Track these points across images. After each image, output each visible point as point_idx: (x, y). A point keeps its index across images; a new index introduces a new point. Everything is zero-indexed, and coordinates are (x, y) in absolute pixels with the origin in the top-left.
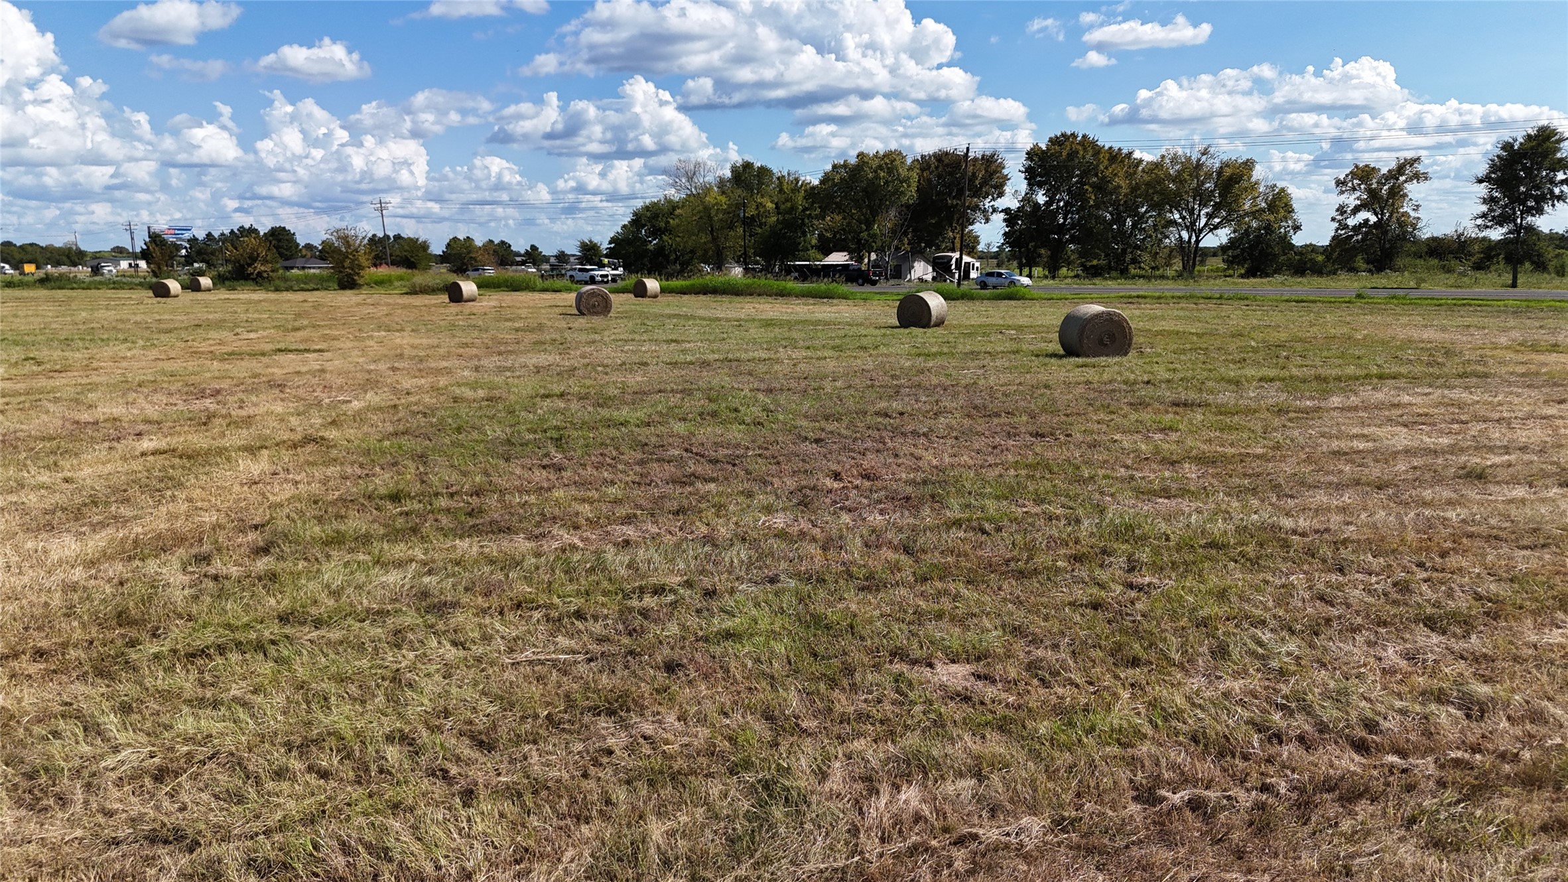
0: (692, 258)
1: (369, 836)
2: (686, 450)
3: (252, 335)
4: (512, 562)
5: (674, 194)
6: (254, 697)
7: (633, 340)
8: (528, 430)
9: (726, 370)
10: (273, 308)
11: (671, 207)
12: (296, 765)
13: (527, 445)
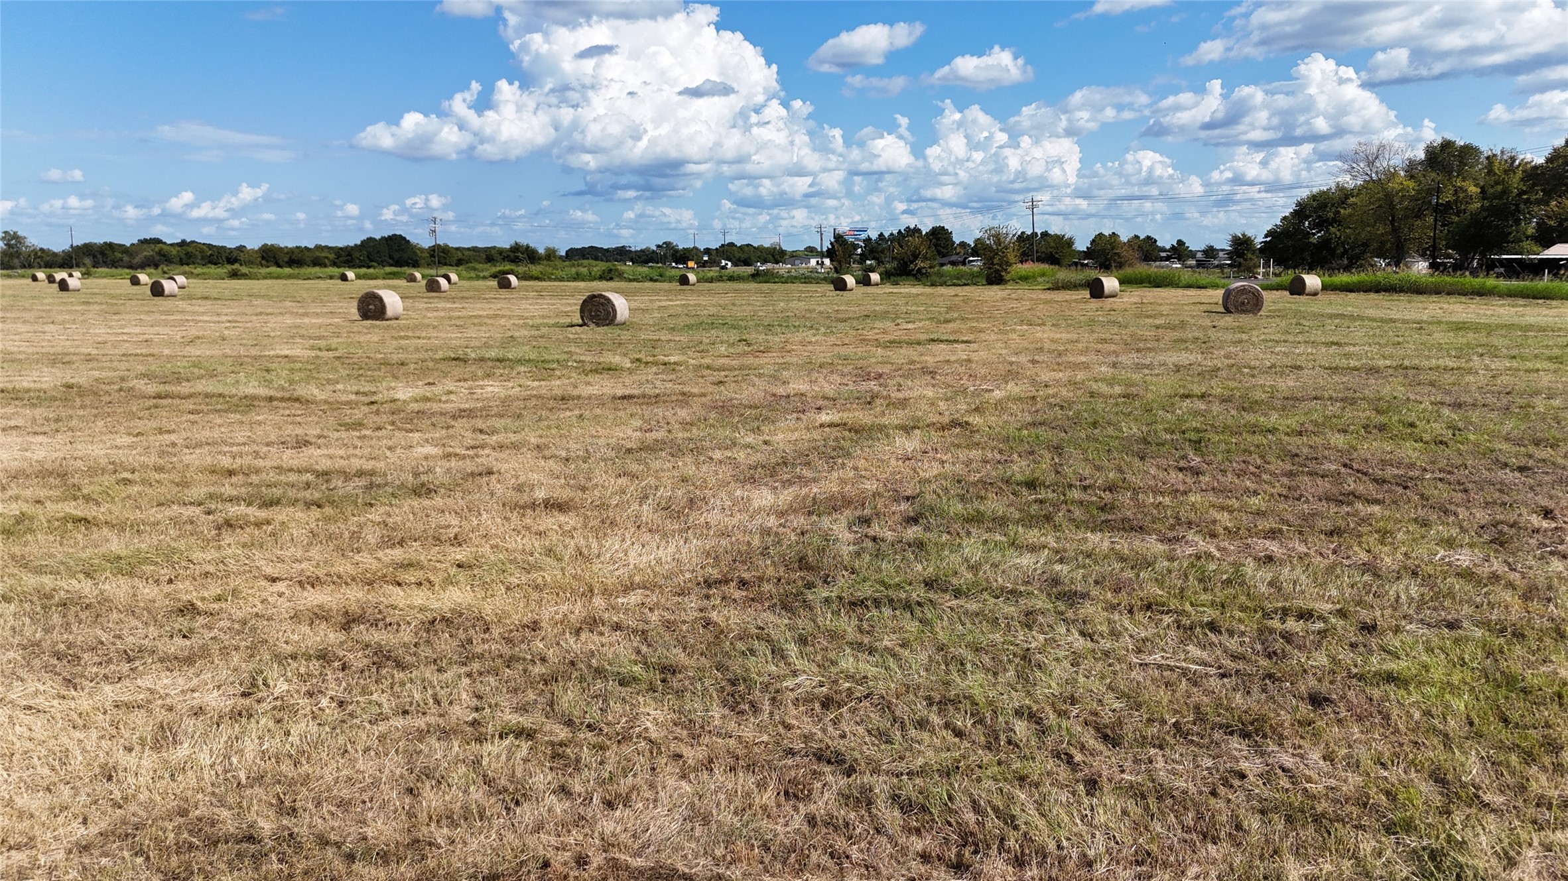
0: (1364, 252)
1: (998, 802)
2: (1345, 466)
3: (910, 326)
4: (1144, 563)
5: (1348, 181)
6: (902, 651)
7: (1285, 341)
8: (1165, 430)
9: (1401, 379)
10: (928, 301)
11: (1344, 196)
12: (935, 719)
13: (1163, 445)
